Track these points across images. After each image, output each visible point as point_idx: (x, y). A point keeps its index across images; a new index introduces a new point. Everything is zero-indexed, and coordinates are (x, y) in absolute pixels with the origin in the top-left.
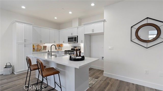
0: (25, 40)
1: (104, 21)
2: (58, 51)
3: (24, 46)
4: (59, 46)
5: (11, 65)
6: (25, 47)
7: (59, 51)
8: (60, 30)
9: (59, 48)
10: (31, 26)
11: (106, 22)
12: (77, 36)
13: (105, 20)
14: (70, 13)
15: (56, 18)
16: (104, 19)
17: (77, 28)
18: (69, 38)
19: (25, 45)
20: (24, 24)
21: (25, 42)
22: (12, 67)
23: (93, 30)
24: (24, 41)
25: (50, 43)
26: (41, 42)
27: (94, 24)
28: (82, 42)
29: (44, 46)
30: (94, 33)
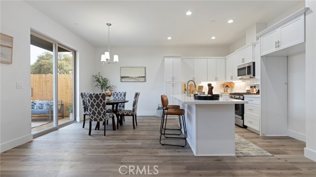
1: (306, 12)
3: (171, 85)
4: (227, 86)
8: (226, 57)
9: (225, 90)
10: (180, 59)
11: (311, 12)
13: (308, 8)
14: (231, 21)
15: (213, 38)
16: (304, 6)
17: (252, 46)
18: (239, 70)
19: (173, 84)
21: (172, 80)
23: (278, 44)
24: (171, 78)
25: (207, 81)
26: (194, 79)
27: (280, 28)
29: (199, 86)
30: (281, 48)
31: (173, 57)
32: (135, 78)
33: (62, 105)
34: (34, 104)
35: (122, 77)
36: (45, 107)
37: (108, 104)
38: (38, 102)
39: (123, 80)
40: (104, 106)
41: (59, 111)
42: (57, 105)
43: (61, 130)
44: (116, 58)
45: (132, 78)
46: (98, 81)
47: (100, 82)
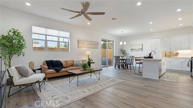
21: (155, 50)
25: (181, 50)
29: (176, 53)
31: (155, 38)
32: (137, 49)
33: (110, 60)
34: (102, 59)
35: (131, 49)
36: (105, 61)
37: (121, 60)
38: (103, 59)
39: (132, 50)
40: (119, 60)
41: (108, 62)
42: (108, 60)
43: (109, 67)
44: (125, 43)
45: (136, 49)
46: (122, 51)
47: (122, 52)
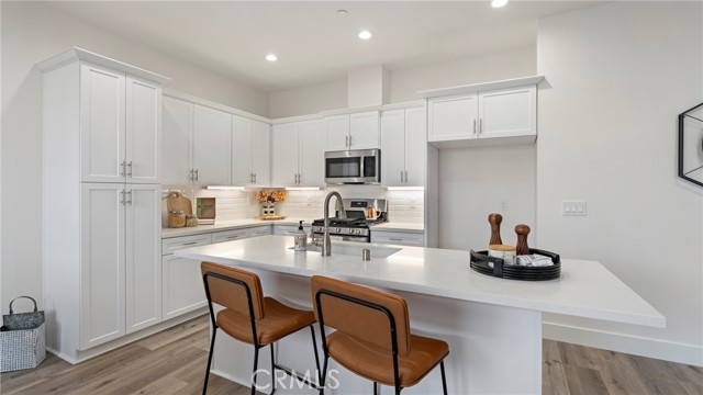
0: (124, 164)
1: (540, 83)
2: (272, 225)
3: (119, 198)
4: (270, 199)
5: (42, 313)
6: (124, 202)
7: (275, 222)
8: (275, 121)
9: (268, 210)
10: (158, 91)
11: (549, 86)
12: (379, 151)
13: (543, 79)
14: (365, 35)
15: (271, 58)
16: (535, 73)
17: (376, 113)
18: (329, 162)
19: (124, 193)
20: (121, 78)
21: (124, 174)
22: (43, 320)
23: (479, 125)
24: (119, 169)
25: (232, 185)
26: (194, 176)
27: (482, 96)
28: (404, 180)
29: (201, 200)
30: (485, 136)
31: (125, 73)
